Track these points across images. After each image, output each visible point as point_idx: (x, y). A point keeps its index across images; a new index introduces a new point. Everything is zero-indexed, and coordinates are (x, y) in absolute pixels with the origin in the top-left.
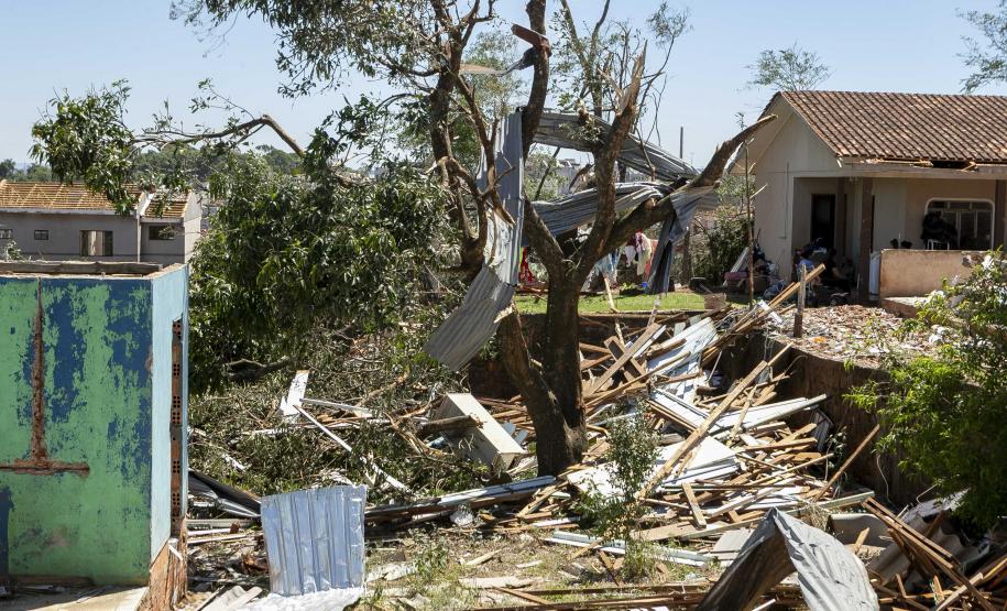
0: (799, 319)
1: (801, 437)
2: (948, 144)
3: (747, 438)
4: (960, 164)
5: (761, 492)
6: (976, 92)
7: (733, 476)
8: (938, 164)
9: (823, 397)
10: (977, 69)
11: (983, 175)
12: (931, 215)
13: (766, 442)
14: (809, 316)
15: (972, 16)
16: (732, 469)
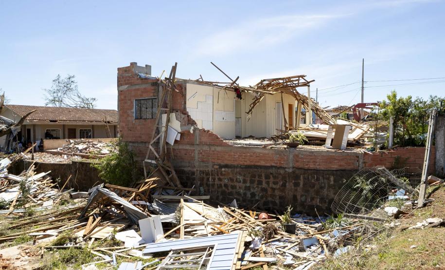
0: (33, 156)
1: (47, 181)
2: (52, 117)
3: (35, 182)
4: (56, 121)
5: (46, 193)
6: (47, 106)
7: (36, 191)
8: (51, 121)
9: (50, 171)
10: (48, 101)
11: (61, 123)
12: (47, 132)
13: (40, 183)
14: (34, 154)
15: (45, 90)
16: (36, 190)
